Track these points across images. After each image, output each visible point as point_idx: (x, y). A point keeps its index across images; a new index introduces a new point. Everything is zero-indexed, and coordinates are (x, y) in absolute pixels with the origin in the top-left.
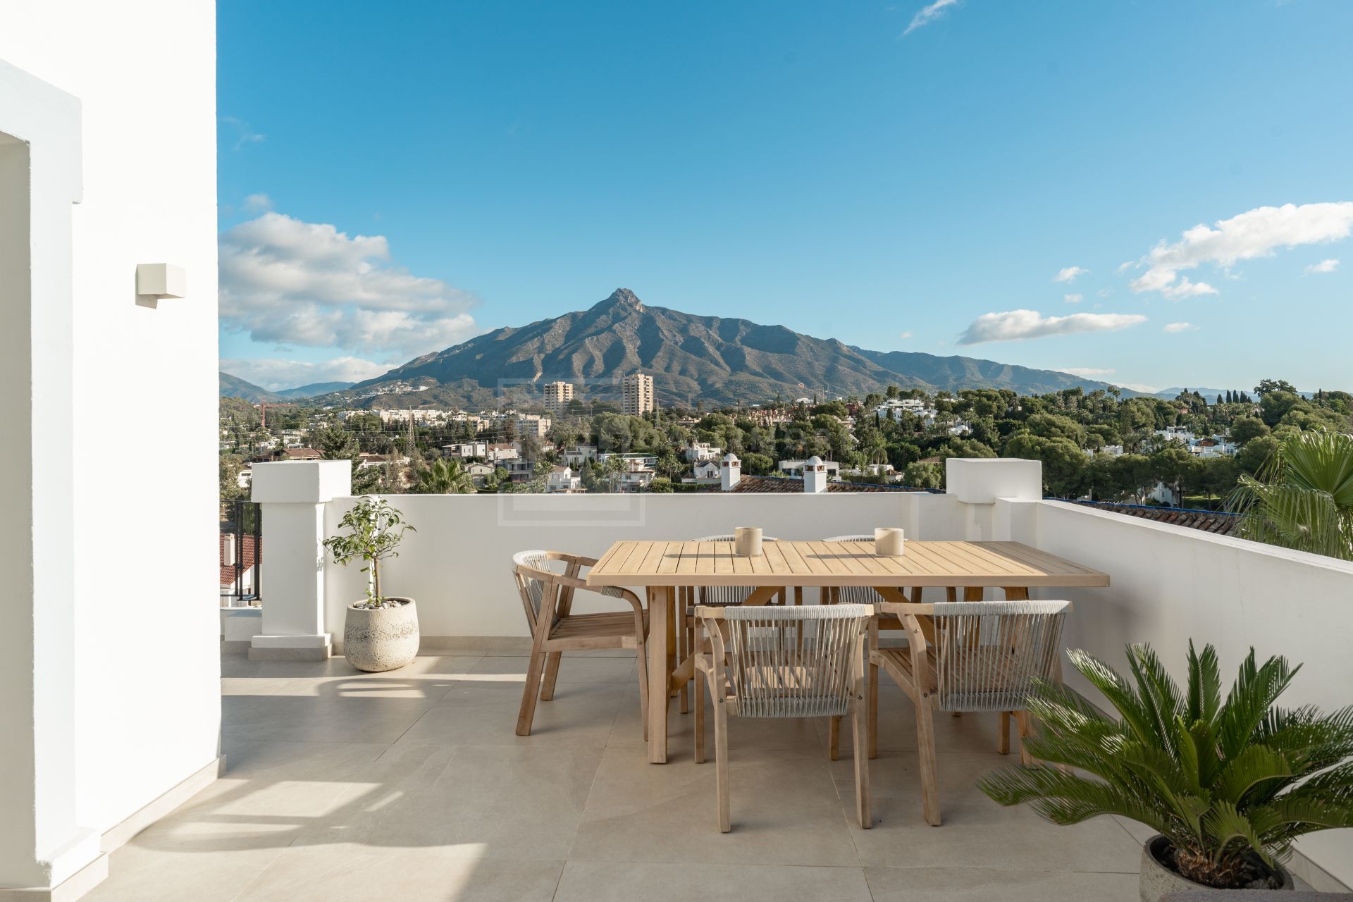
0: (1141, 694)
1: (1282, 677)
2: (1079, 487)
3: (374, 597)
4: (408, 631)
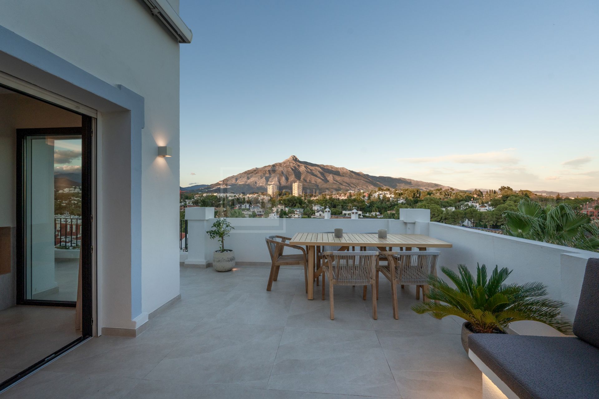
0: (462, 279)
1: (507, 274)
2: (440, 220)
3: (222, 249)
4: (232, 259)
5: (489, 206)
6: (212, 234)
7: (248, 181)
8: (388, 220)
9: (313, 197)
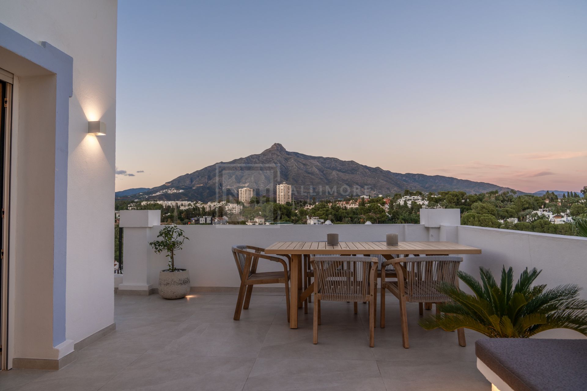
1: (535, 275)
3: (171, 267)
4: (186, 282)
5: (568, 215)
6: (157, 247)
7: (209, 182)
8: (404, 225)
9: (307, 206)
